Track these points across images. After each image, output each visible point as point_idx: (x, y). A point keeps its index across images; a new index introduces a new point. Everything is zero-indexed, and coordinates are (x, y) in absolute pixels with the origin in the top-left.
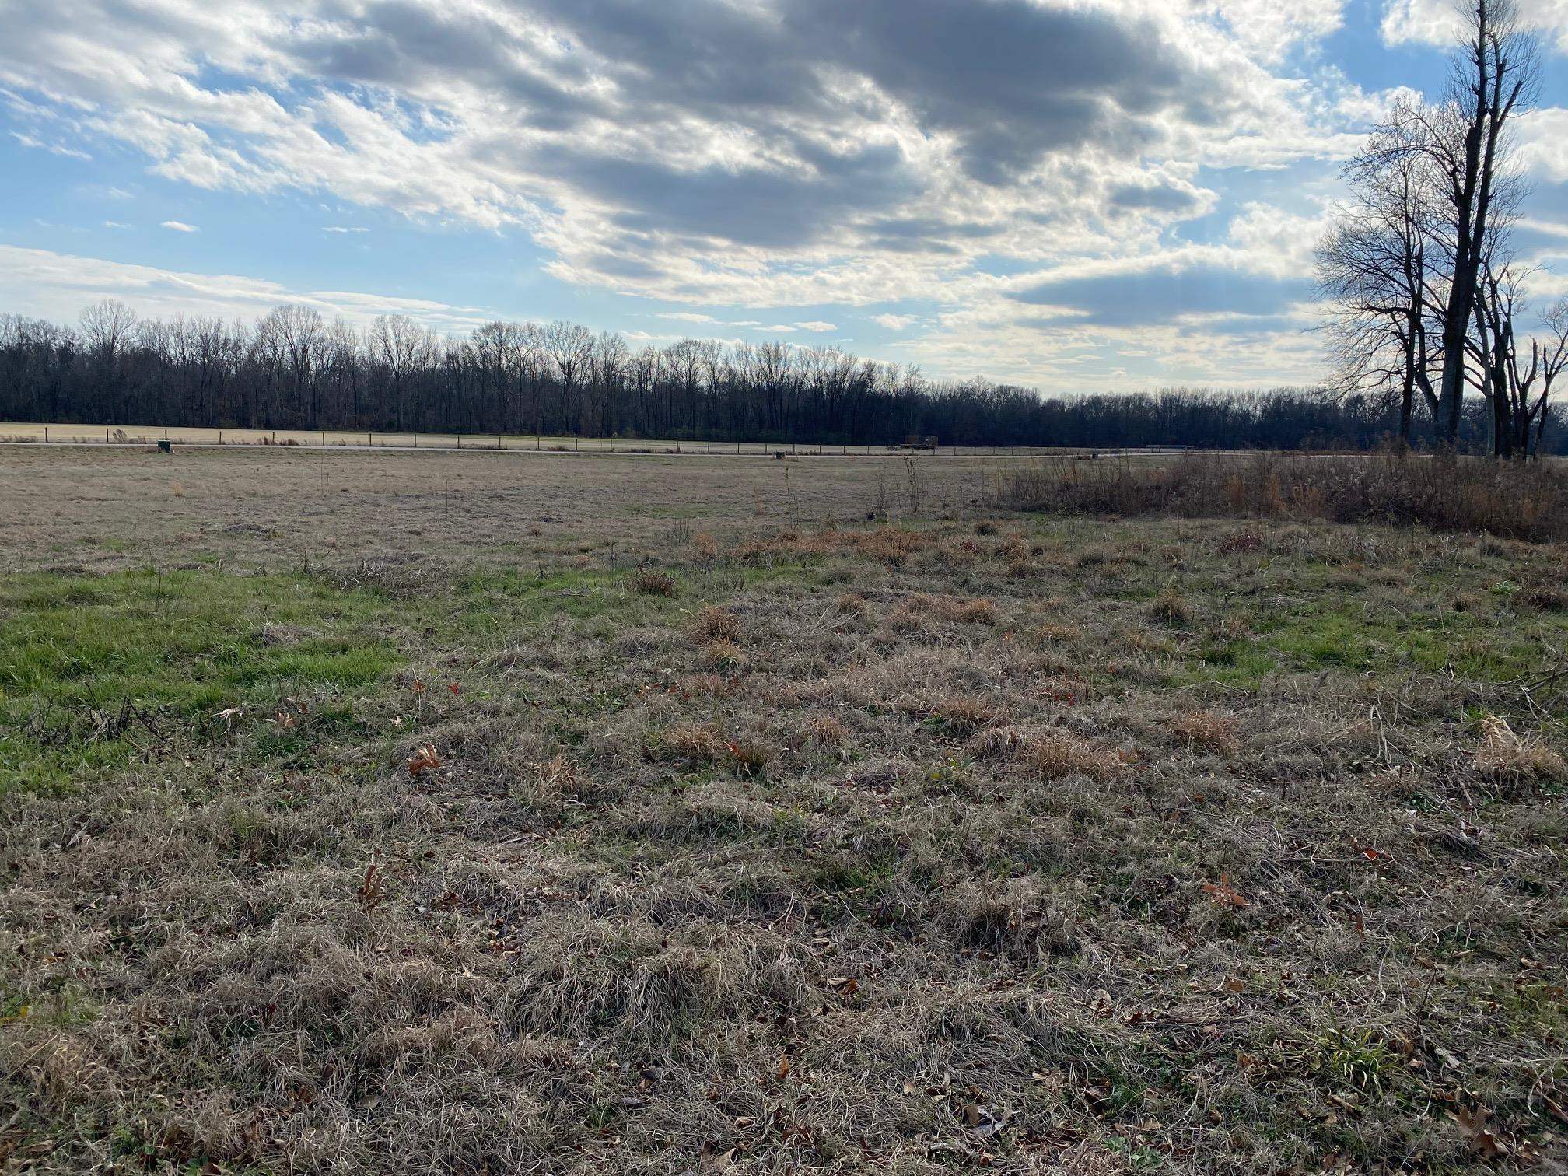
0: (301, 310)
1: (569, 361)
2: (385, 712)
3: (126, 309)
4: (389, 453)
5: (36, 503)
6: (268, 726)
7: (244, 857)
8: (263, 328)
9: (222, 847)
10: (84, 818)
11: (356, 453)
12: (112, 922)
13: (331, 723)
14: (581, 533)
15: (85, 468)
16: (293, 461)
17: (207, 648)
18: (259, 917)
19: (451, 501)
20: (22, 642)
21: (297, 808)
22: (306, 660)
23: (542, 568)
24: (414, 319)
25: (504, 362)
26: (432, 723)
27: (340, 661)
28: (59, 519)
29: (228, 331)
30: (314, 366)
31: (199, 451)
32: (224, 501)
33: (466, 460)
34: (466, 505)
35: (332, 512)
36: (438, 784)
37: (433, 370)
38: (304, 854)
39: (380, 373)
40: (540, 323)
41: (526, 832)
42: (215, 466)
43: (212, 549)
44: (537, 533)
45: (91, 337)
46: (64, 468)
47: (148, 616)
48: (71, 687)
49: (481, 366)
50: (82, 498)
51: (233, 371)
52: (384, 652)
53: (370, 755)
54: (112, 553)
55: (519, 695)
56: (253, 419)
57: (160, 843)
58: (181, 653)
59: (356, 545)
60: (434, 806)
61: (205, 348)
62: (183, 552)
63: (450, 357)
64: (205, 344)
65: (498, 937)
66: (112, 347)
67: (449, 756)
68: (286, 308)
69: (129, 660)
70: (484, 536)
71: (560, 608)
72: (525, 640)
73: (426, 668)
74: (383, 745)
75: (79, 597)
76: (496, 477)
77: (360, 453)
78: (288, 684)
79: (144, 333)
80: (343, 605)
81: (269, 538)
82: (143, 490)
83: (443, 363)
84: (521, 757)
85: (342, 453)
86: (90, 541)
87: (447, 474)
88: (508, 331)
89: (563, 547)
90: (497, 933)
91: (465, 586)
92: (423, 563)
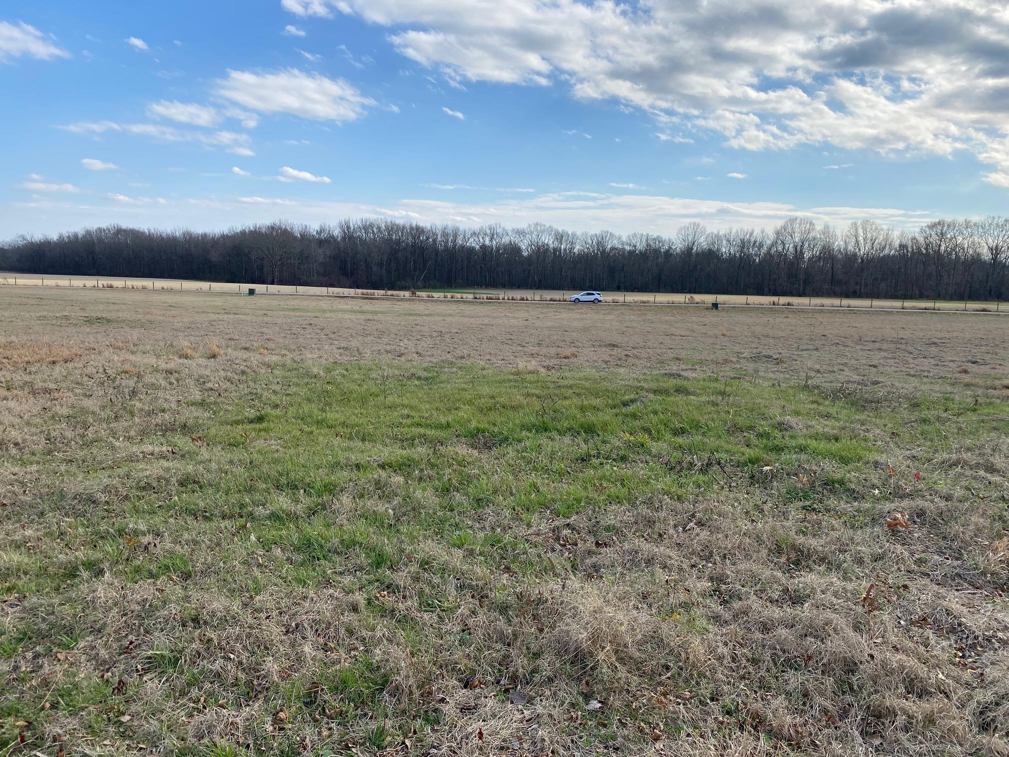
0: (803, 221)
1: (997, 247)
2: (868, 484)
3: (701, 227)
4: (851, 311)
5: (650, 337)
6: (792, 481)
7: (783, 559)
8: (778, 233)
9: (770, 550)
10: (693, 516)
11: (831, 312)
12: (711, 579)
13: (831, 485)
14: (1003, 374)
15: (673, 318)
16: (790, 316)
17: (751, 428)
18: (796, 599)
19: (899, 346)
20: (655, 413)
21: (814, 536)
22: (813, 443)
23: (975, 397)
24: (878, 222)
25: (943, 248)
26: (902, 497)
27: (834, 447)
28: (662, 346)
29: (757, 235)
30: (807, 255)
31: (735, 308)
32: (750, 340)
33: (908, 318)
34: (910, 348)
35: (817, 349)
36: (908, 540)
37: (889, 256)
38: (820, 566)
39: (850, 258)
40: (975, 218)
41: (978, 588)
42: (743, 318)
43: (745, 368)
44: (965, 372)
45: (681, 244)
46: (662, 318)
47: (717, 405)
48: (680, 440)
49: (924, 252)
50: (672, 335)
51: (757, 261)
52: (863, 444)
53: (858, 511)
54: (690, 367)
55: (968, 489)
56: (766, 290)
57: (737, 540)
58: (735, 429)
59: (834, 372)
60: (906, 554)
61: (743, 247)
62: (727, 369)
63: (902, 246)
64: (743, 244)
65: (961, 657)
66: (692, 249)
67: (915, 522)
68: (793, 220)
69: (709, 430)
70: (924, 371)
71: (995, 429)
72: (968, 449)
73: (896, 458)
74: (868, 505)
75: (679, 390)
76: (931, 330)
77: (833, 312)
78: (803, 457)
79: (710, 239)
80: (833, 411)
81: (778, 364)
82: (705, 331)
83: (896, 250)
84: (972, 534)
85: (822, 311)
86: (678, 359)
87: (894, 326)
88: (949, 226)
89: (989, 383)
90: (961, 655)
91: (915, 406)
92: (882, 387)
